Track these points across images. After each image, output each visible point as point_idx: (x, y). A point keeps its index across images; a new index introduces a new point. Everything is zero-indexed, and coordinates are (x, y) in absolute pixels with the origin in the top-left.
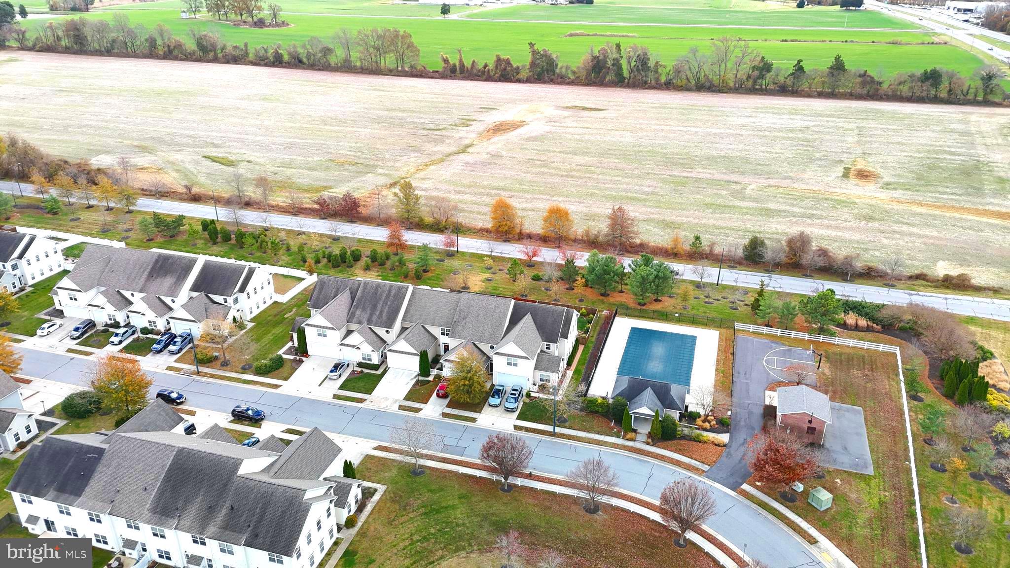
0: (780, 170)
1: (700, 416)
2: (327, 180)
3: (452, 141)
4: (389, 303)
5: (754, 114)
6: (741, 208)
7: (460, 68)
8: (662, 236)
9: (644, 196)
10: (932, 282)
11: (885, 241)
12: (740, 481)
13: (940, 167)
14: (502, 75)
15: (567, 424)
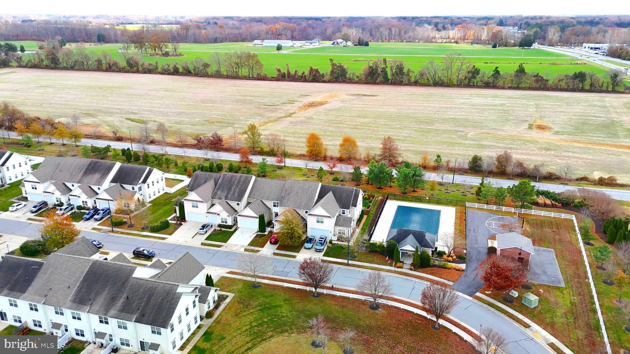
0: (489, 125)
1: (445, 254)
2: (203, 130)
3: (282, 111)
4: (239, 186)
5: (470, 98)
6: (465, 144)
7: (288, 75)
8: (415, 158)
9: (403, 138)
10: (592, 182)
11: (559, 161)
12: (475, 291)
13: (590, 124)
14: (313, 79)
15: (356, 259)
